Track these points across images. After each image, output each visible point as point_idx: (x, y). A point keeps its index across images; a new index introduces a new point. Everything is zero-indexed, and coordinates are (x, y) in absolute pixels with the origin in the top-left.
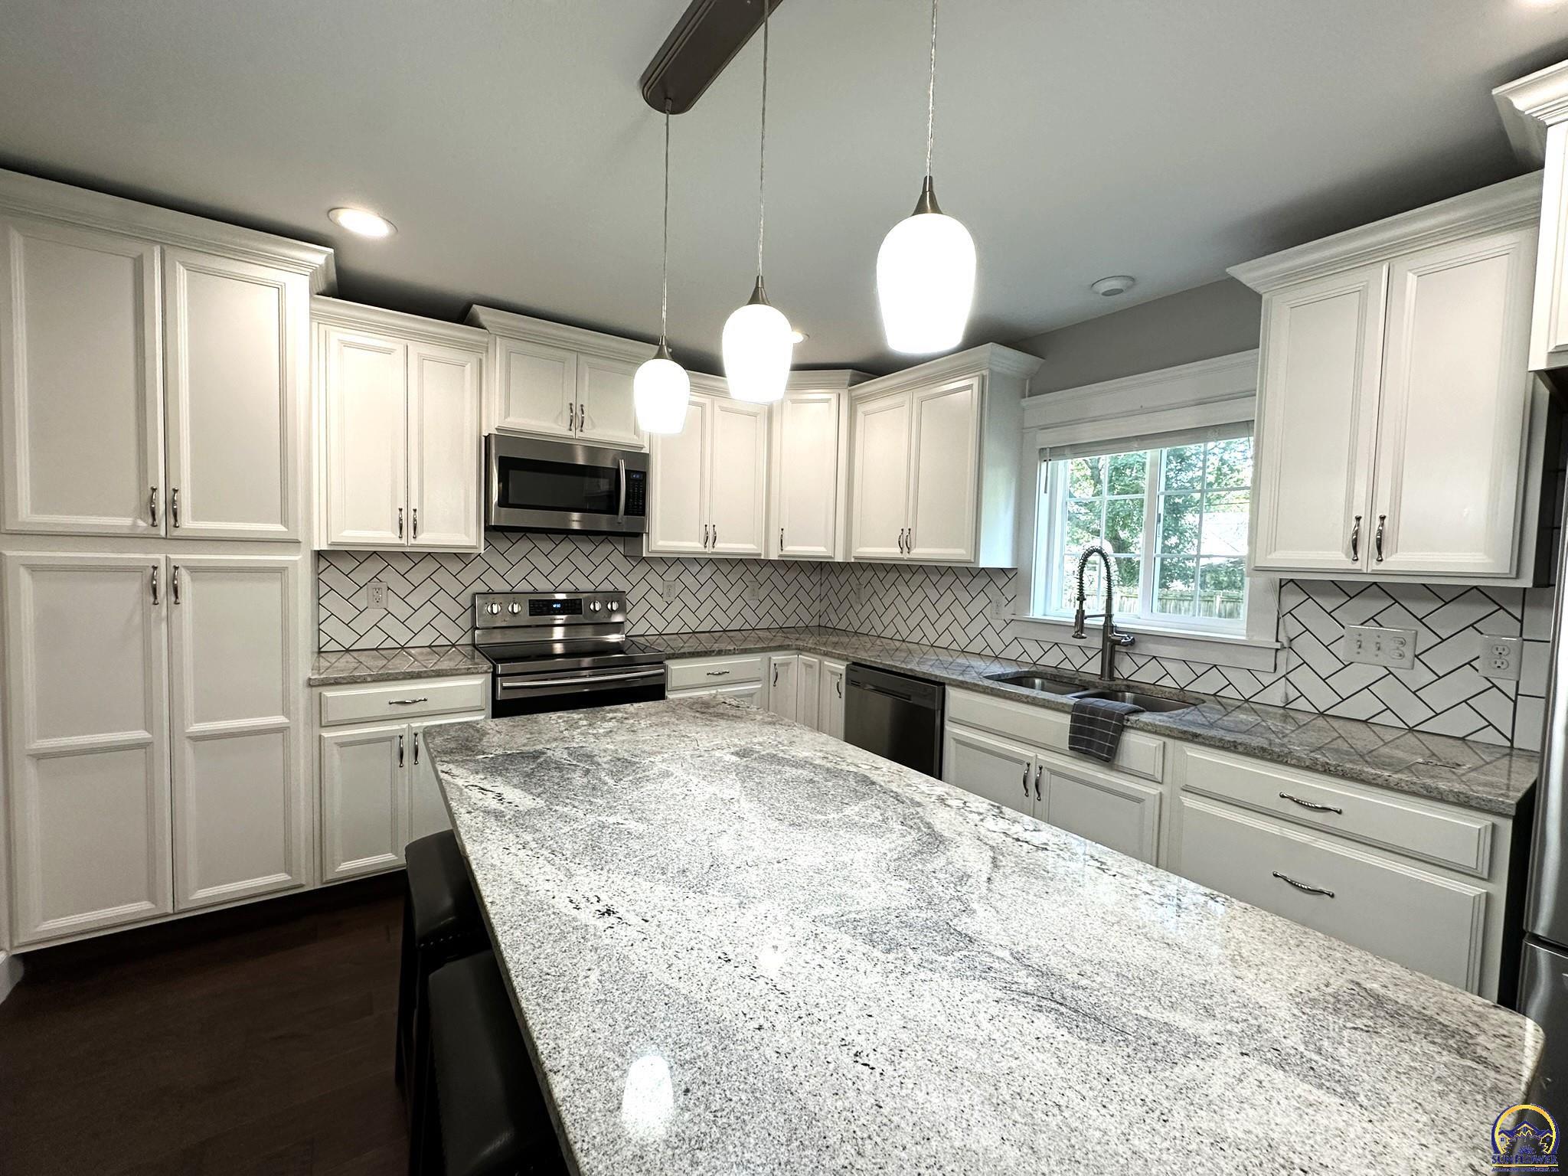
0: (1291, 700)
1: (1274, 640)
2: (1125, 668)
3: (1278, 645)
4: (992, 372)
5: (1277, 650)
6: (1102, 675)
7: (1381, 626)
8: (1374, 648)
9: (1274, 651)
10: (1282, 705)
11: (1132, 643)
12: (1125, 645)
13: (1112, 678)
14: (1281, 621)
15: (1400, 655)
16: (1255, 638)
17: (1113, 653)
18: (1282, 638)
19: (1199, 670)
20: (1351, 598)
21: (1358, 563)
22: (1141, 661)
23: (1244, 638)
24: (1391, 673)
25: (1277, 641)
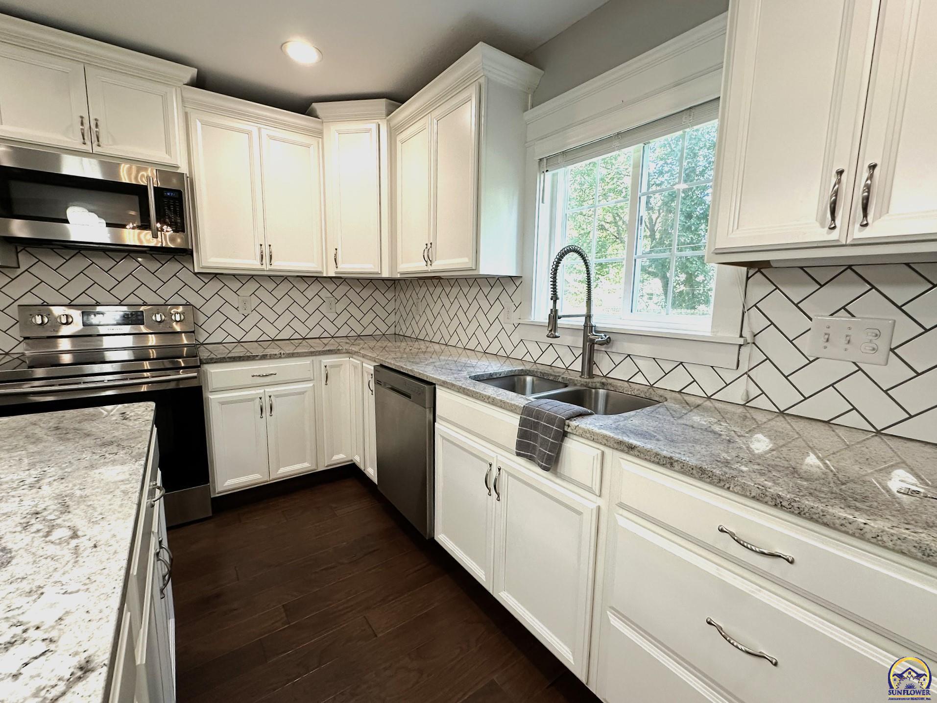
0: (750, 399)
1: (739, 336)
2: (604, 365)
3: (741, 341)
4: (488, 80)
5: (741, 346)
6: (582, 372)
7: (853, 316)
8: (844, 341)
9: (737, 347)
10: (743, 403)
11: (608, 342)
12: (601, 344)
13: (591, 375)
14: (746, 315)
15: (874, 349)
16: (719, 334)
17: (592, 351)
18: (747, 333)
19: (667, 367)
20: (822, 286)
21: (837, 231)
22: (617, 359)
23: (709, 334)
24: (860, 369)
25: (741, 336)
